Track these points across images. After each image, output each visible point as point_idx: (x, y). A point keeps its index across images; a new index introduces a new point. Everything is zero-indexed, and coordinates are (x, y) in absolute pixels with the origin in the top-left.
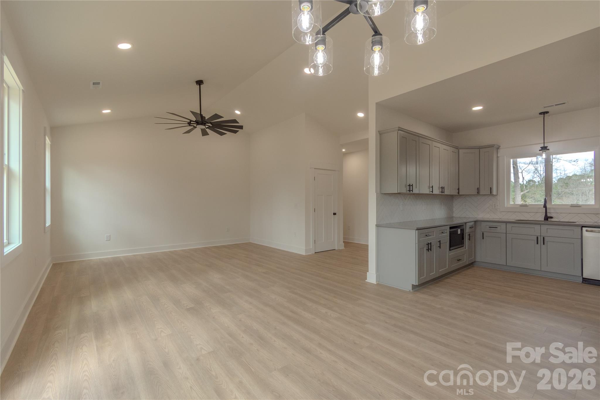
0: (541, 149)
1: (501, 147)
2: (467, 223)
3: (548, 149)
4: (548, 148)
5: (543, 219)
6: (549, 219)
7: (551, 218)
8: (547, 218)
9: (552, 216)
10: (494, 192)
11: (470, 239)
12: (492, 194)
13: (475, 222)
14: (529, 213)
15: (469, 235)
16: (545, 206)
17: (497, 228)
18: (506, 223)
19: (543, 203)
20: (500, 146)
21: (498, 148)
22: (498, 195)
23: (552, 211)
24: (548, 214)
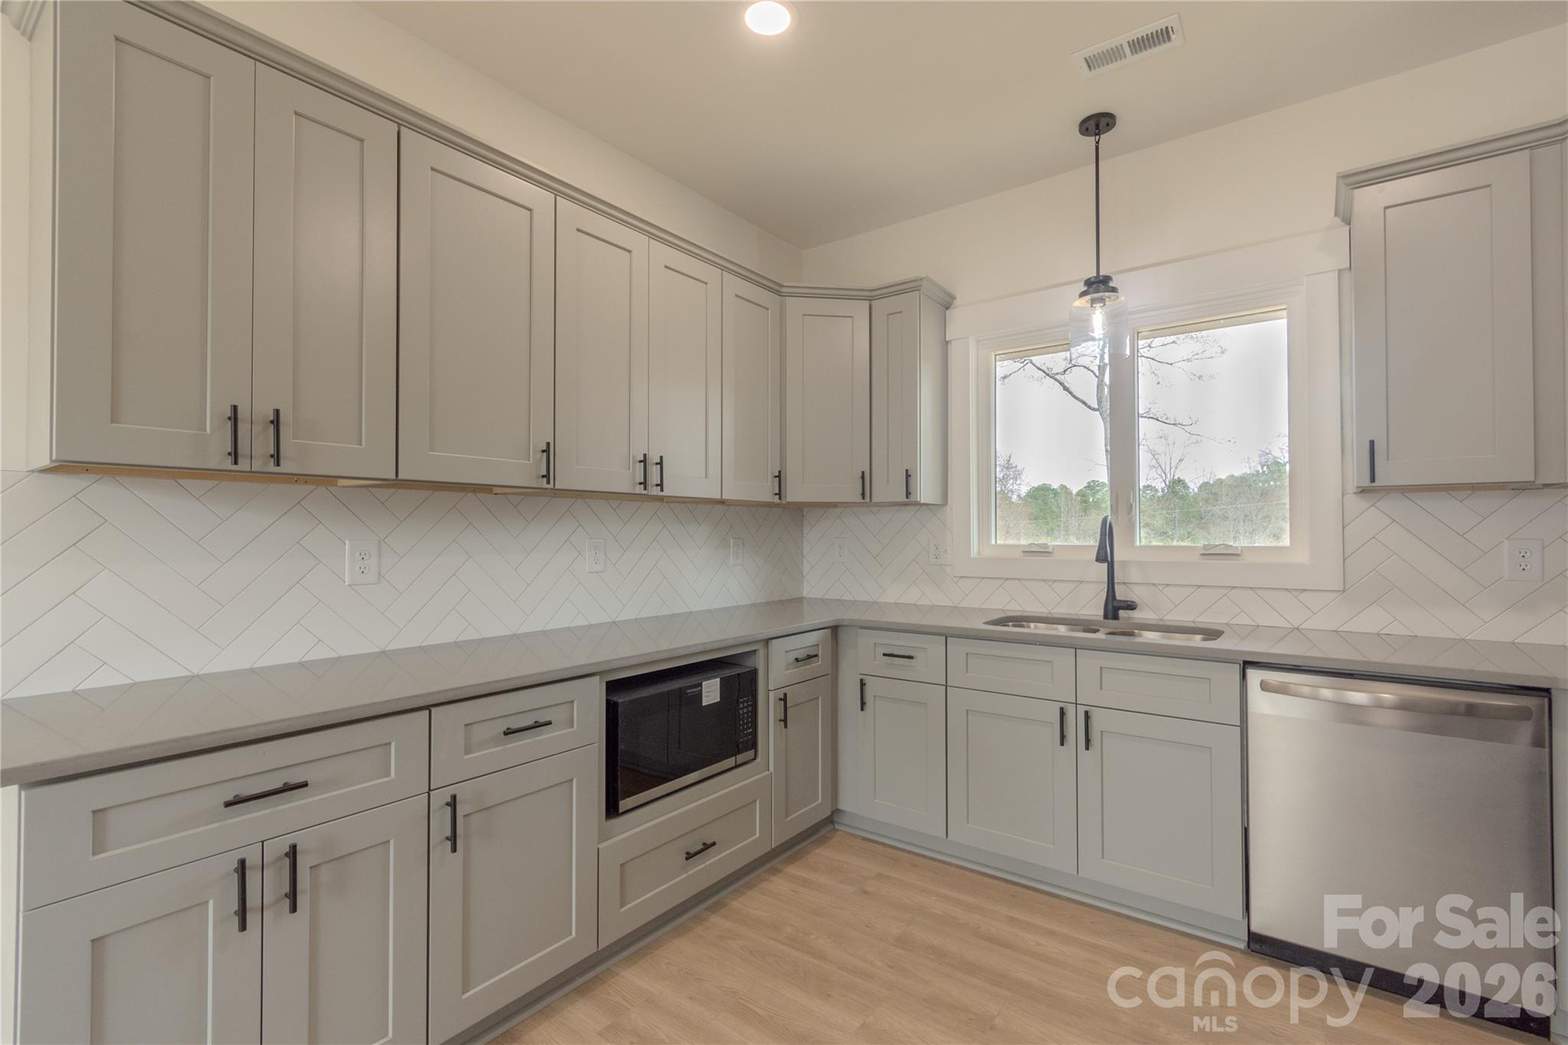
0: (1085, 288)
1: (957, 302)
2: (774, 641)
3: (1114, 290)
4: (1111, 284)
5: (1100, 612)
6: (1122, 613)
7: (1131, 606)
8: (1114, 608)
9: (1135, 599)
10: (926, 490)
11: (785, 721)
12: (912, 499)
13: (835, 630)
14: (1055, 585)
15: (784, 699)
16: (1105, 555)
17: (911, 657)
18: (947, 635)
19: (1093, 542)
20: (953, 298)
21: (947, 303)
22: (948, 507)
23: (1134, 576)
24: (1116, 586)
